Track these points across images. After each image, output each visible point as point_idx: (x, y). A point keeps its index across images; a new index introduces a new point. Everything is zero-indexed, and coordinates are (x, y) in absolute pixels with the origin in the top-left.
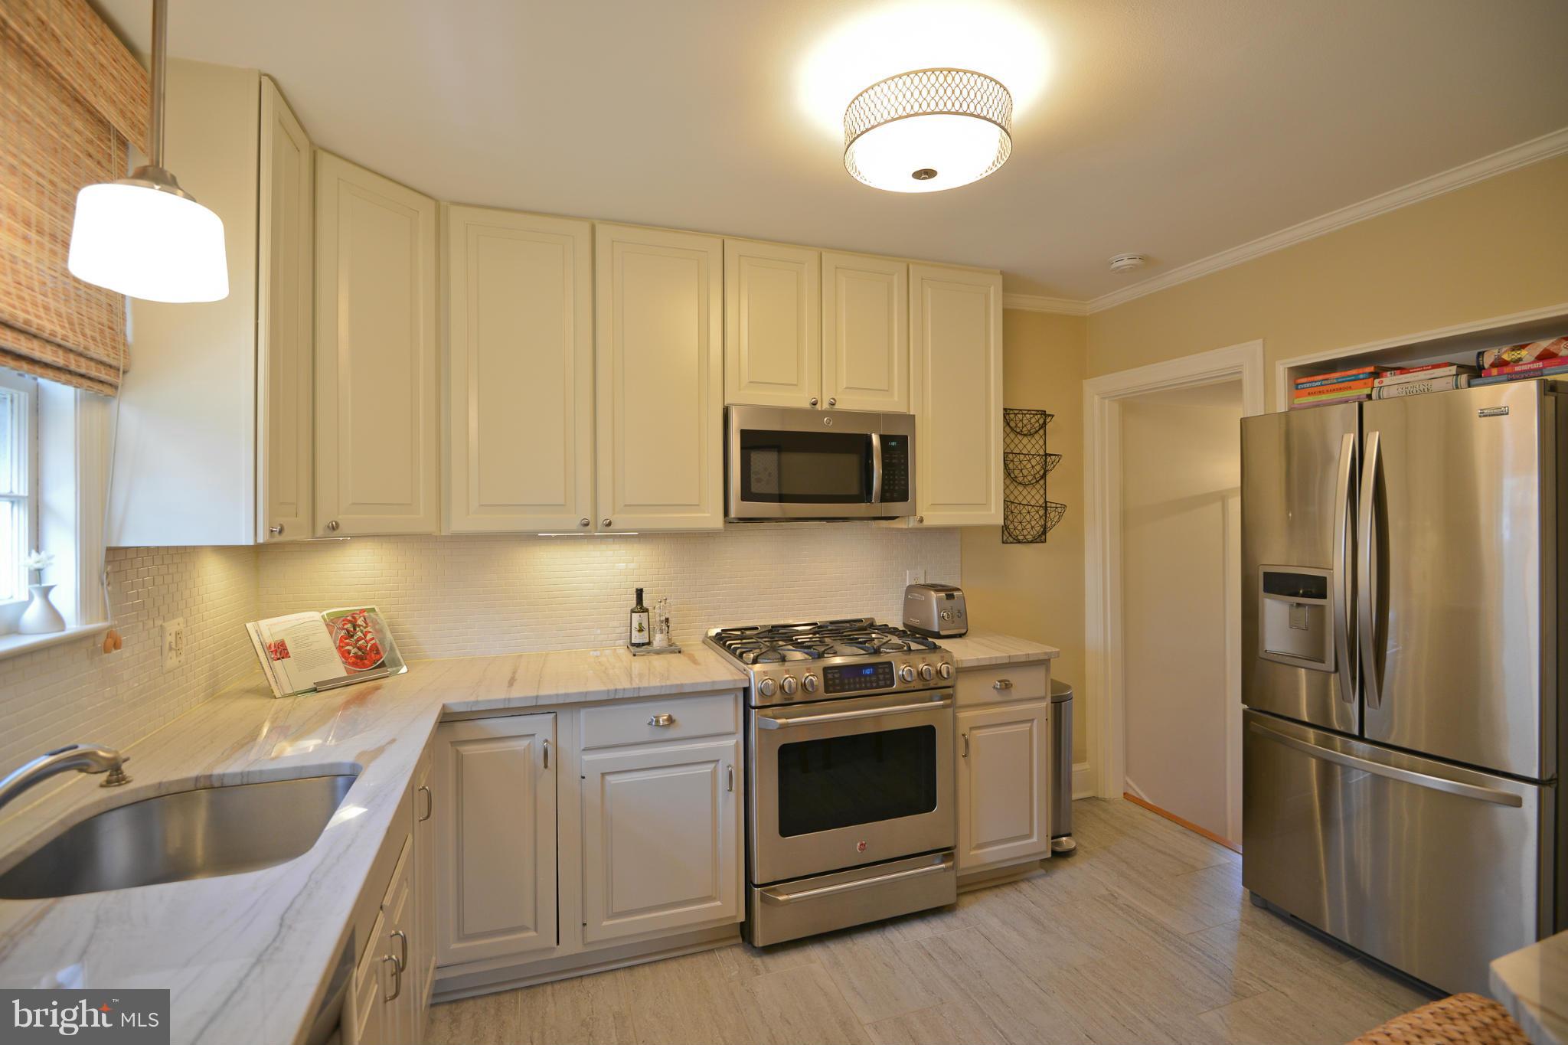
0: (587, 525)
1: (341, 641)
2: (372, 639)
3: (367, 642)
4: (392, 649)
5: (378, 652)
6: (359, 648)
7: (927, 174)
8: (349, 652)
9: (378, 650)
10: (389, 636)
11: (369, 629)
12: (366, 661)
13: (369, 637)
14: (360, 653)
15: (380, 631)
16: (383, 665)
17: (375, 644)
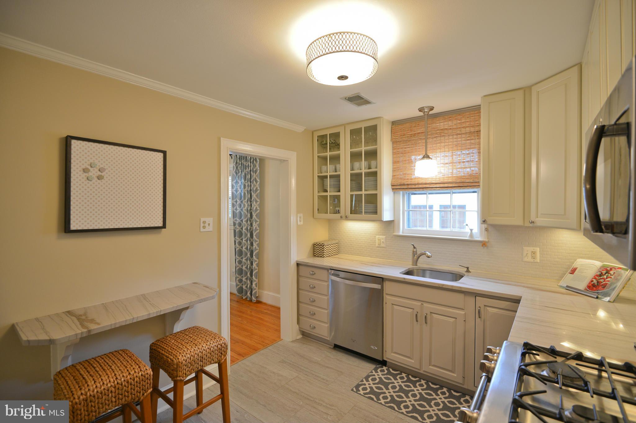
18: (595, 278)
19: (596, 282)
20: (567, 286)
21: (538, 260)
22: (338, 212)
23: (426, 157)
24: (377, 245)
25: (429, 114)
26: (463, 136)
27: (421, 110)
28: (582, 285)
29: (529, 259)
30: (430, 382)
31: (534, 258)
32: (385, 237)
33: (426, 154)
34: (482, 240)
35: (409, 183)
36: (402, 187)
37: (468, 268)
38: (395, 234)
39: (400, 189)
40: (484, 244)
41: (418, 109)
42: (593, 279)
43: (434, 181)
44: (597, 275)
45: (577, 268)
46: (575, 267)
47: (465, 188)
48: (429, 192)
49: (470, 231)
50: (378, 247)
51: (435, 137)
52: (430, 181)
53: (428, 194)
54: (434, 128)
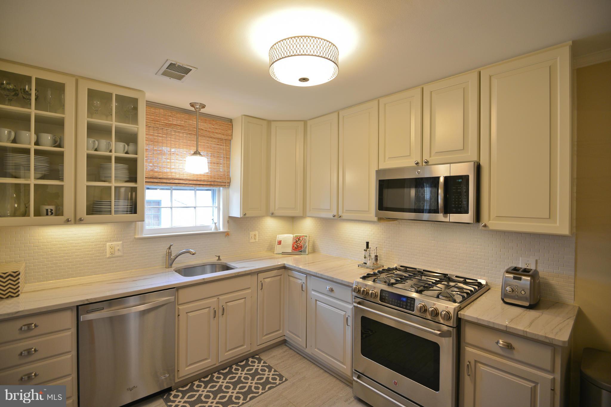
0: (335, 216)
1: (294, 243)
2: (302, 244)
3: (300, 244)
4: (306, 247)
5: (301, 248)
6: (297, 246)
7: (304, 80)
8: (294, 246)
9: (302, 247)
10: (307, 244)
11: (302, 241)
12: (297, 249)
13: (301, 243)
14: (297, 247)
15: (305, 242)
16: (301, 251)
17: (302, 245)
18: (295, 244)
19: (296, 246)
20: (282, 252)
21: (257, 240)
22: (49, 213)
23: (196, 153)
24: (108, 256)
25: (200, 112)
26: (214, 140)
27: (192, 105)
28: (290, 250)
29: (252, 240)
30: (220, 370)
31: (255, 239)
32: (121, 242)
33: (197, 150)
34: (226, 230)
35: (161, 176)
36: (152, 181)
37: (219, 257)
38: (137, 236)
39: (150, 182)
40: (226, 234)
41: (190, 104)
42: (293, 245)
43: (189, 178)
44: (295, 242)
45: (281, 241)
46: (279, 240)
47: (214, 187)
48: (173, 188)
49: (214, 225)
50: (109, 258)
51: (189, 134)
52: (186, 178)
53: (171, 189)
54: (191, 125)
